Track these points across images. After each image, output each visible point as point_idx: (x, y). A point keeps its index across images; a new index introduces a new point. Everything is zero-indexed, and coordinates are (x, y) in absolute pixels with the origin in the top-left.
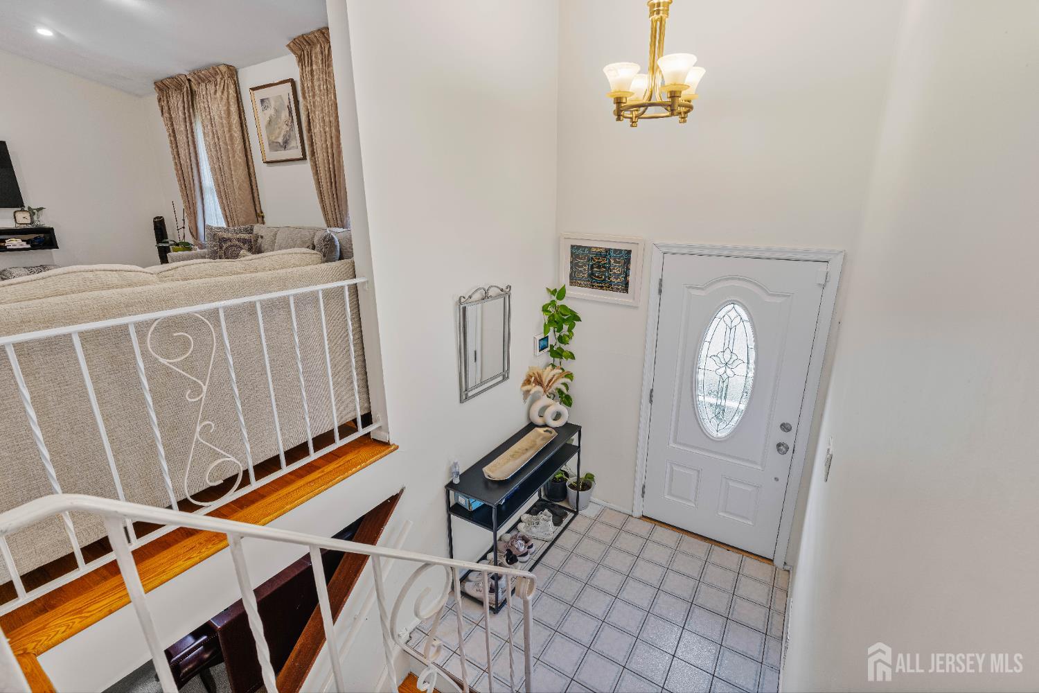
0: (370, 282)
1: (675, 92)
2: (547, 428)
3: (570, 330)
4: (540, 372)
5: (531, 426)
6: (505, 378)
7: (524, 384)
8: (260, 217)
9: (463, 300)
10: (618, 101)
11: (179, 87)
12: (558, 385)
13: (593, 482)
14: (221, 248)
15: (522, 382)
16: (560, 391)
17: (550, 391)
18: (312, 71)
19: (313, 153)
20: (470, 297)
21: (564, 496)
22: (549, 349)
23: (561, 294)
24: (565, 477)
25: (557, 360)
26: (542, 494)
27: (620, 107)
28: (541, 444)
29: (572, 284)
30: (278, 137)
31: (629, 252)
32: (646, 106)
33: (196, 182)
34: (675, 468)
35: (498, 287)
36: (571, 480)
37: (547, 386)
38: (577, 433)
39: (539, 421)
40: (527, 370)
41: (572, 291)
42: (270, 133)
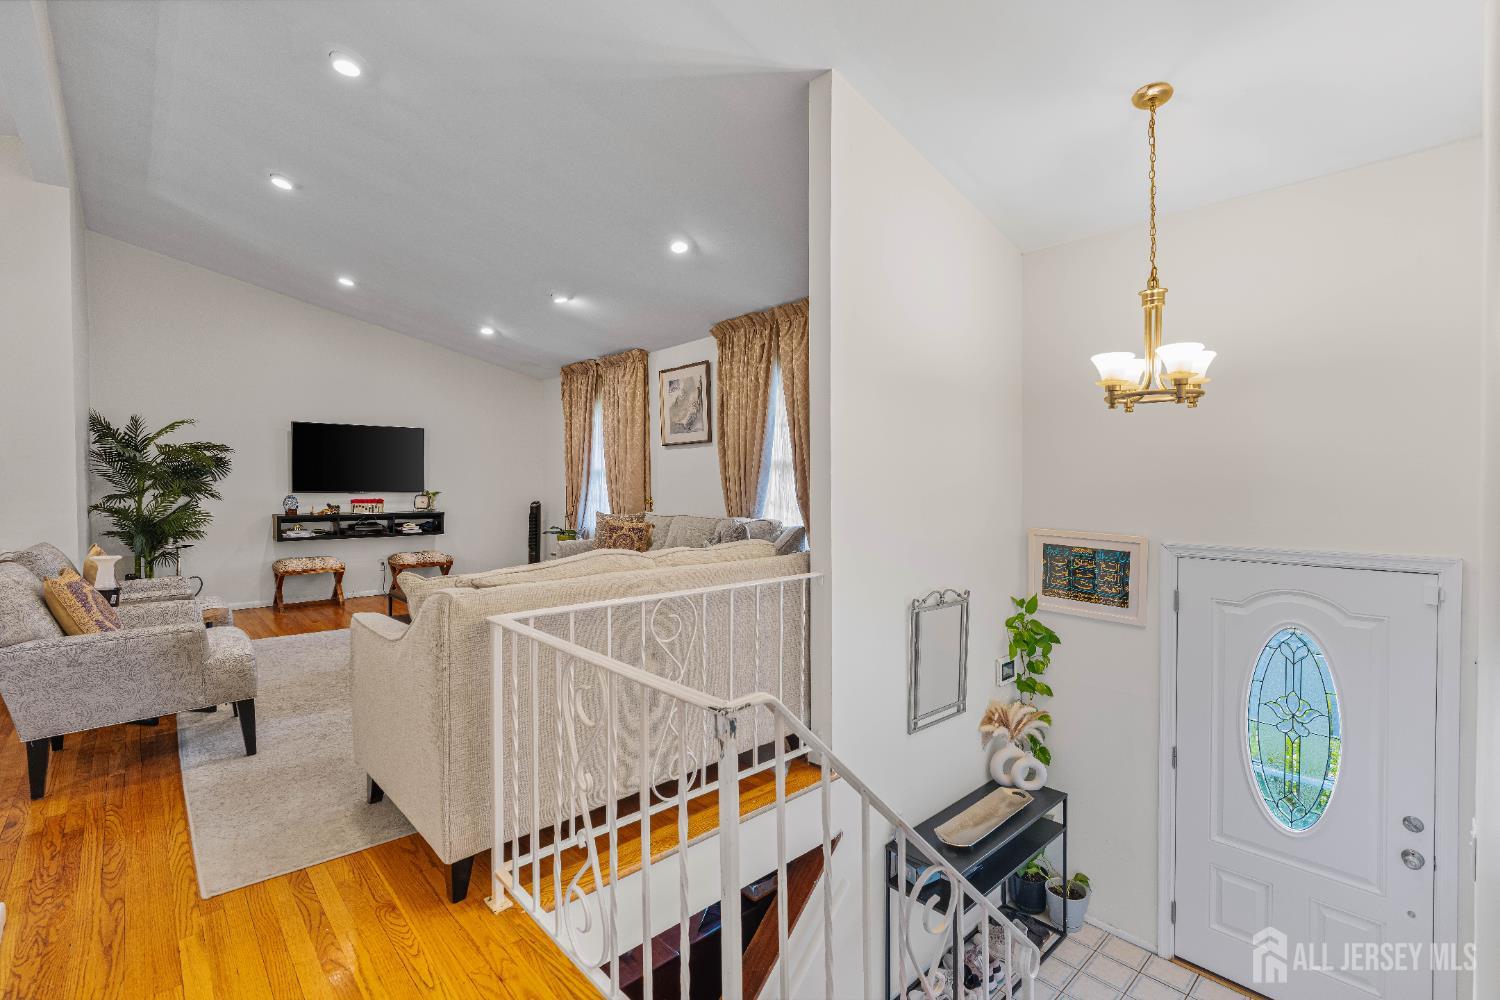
0: (827, 577)
1: (1179, 380)
2: (1016, 790)
3: (1045, 655)
4: (1005, 707)
5: (992, 785)
6: (961, 710)
7: (984, 723)
8: (648, 503)
9: (917, 604)
10: (1111, 390)
11: (586, 371)
12: (1030, 729)
13: (1087, 889)
14: (611, 537)
15: (980, 720)
16: (1033, 739)
17: (1019, 737)
18: (733, 353)
19: (723, 435)
20: (924, 601)
21: (1042, 905)
22: (1015, 678)
23: (1032, 606)
24: (1042, 874)
25: (1027, 695)
26: (1008, 899)
27: (1113, 395)
28: (1005, 813)
29: (1044, 592)
30: (683, 418)
31: (1127, 555)
32: (1141, 395)
33: (585, 466)
34: (1225, 878)
35: (954, 591)
36: (1053, 881)
37: (1016, 728)
38: (1061, 804)
39: (1003, 778)
40: (987, 704)
41: (1046, 603)
42: (673, 414)
